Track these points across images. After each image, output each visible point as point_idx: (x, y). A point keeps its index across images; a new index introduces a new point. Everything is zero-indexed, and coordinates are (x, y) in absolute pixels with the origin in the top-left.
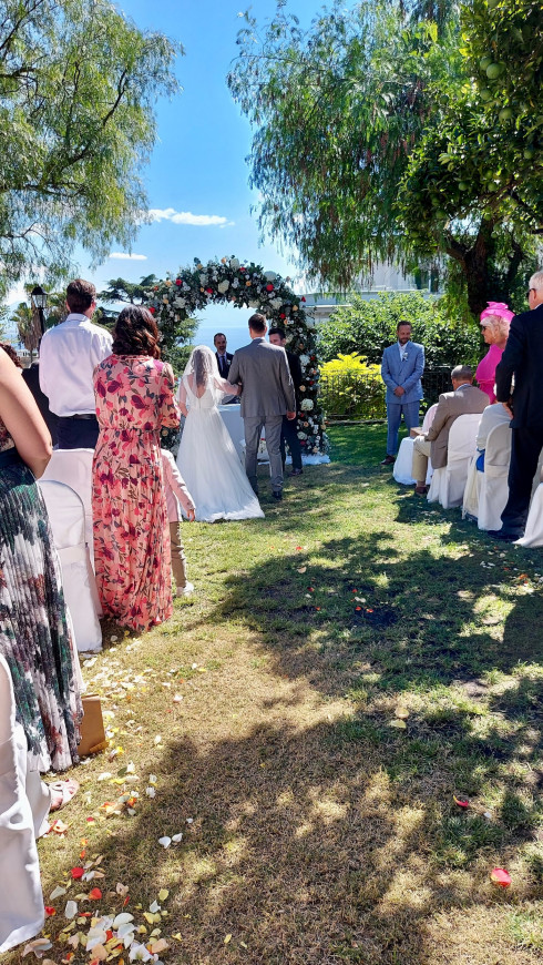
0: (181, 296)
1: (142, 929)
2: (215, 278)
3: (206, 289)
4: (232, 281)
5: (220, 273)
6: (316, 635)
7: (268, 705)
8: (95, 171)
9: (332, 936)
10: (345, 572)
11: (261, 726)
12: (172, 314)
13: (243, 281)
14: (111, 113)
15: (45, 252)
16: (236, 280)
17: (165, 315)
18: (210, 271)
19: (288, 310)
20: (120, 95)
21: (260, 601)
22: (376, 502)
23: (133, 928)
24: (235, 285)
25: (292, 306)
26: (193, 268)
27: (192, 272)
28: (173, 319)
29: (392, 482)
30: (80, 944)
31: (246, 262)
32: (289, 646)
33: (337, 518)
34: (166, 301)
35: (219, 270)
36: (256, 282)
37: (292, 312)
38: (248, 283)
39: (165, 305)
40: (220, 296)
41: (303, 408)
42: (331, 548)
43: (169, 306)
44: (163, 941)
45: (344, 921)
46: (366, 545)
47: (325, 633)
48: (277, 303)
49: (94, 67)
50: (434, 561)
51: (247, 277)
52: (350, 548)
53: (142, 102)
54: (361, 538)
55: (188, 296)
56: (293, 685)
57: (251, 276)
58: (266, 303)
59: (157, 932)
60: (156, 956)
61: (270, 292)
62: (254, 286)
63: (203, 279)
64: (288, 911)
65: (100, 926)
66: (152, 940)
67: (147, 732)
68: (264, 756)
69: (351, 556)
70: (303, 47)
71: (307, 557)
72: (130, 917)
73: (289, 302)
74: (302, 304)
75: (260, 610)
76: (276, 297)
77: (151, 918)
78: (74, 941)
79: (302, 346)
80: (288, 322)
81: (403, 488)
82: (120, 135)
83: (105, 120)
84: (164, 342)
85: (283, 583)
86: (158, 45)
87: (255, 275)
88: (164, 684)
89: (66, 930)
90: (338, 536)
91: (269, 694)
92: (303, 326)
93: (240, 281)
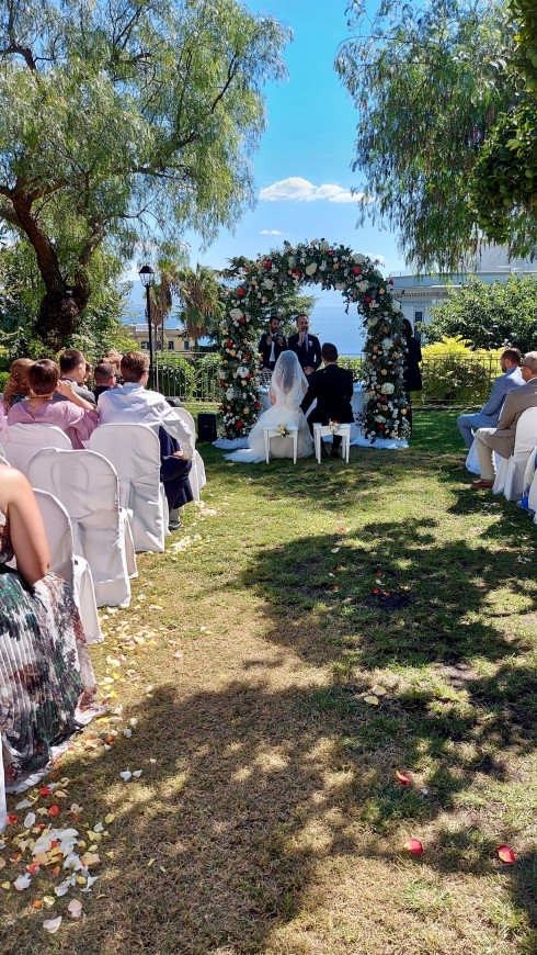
0: (269, 278)
1: (82, 843)
2: (302, 260)
3: (293, 272)
4: (319, 264)
5: (308, 255)
8: (202, 153)
12: (259, 295)
13: (330, 264)
14: (220, 97)
15: (157, 233)
16: (324, 263)
17: (253, 296)
18: (299, 253)
19: (374, 293)
20: (230, 79)
21: (283, 576)
23: (75, 841)
24: (323, 268)
25: (378, 289)
26: (282, 250)
27: (282, 255)
28: (260, 300)
30: (27, 848)
31: (335, 244)
34: (255, 283)
35: (308, 252)
36: (344, 265)
37: (378, 295)
38: (336, 266)
39: (253, 286)
40: (308, 278)
41: (383, 392)
43: (257, 287)
44: (96, 856)
48: (363, 286)
49: (206, 52)
50: (470, 551)
51: (335, 259)
53: (251, 85)
55: (275, 278)
57: (340, 259)
58: (353, 286)
59: (94, 847)
60: (87, 868)
61: (356, 275)
62: (341, 269)
63: (291, 260)
65: (49, 836)
66: (87, 854)
67: (143, 682)
68: (237, 714)
70: (412, 25)
72: (76, 833)
73: (376, 285)
74: (389, 287)
75: (281, 584)
76: (363, 279)
77: (92, 835)
78: (23, 845)
79: (386, 330)
80: (374, 305)
82: (228, 120)
83: (214, 105)
84: (251, 323)
85: (313, 561)
86: (268, 30)
87: (343, 257)
88: (171, 642)
89: (20, 835)
92: (389, 309)
93: (328, 263)
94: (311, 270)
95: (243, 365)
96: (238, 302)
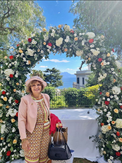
0: (31, 48)
2: (53, 36)
3: (47, 44)
4: (64, 38)
5: (57, 33)
12: (24, 59)
13: (72, 38)
16: (68, 37)
17: (20, 60)
18: (50, 31)
19: (104, 56)
24: (67, 40)
25: (106, 53)
28: (25, 62)
34: (21, 52)
36: (81, 38)
37: (107, 57)
38: (76, 39)
39: (20, 54)
40: (57, 48)
43: (23, 54)
48: (96, 52)
51: (75, 35)
55: (35, 48)
57: (78, 35)
58: (89, 51)
61: (90, 44)
62: (80, 41)
63: (46, 36)
73: (104, 51)
79: (115, 81)
84: (20, 77)
87: (80, 33)
92: (115, 66)
93: (70, 37)
94: (59, 42)
95: (13, 107)
96: (10, 65)
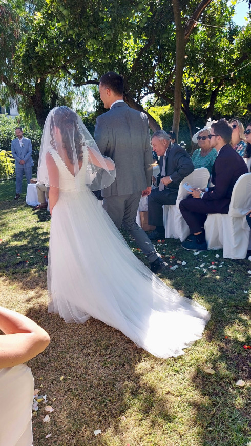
6: (33, 271)
7: (29, 301)
9: (99, 361)
10: (30, 245)
11: (30, 309)
22: (25, 215)
29: (27, 205)
32: (23, 278)
33: (11, 225)
42: (16, 237)
45: (101, 356)
46: (32, 233)
47: (37, 269)
52: (26, 235)
54: (28, 231)
56: (35, 291)
64: (80, 361)
69: (28, 238)
71: (7, 243)
81: (34, 208)
90: (17, 232)
91: (26, 297)
